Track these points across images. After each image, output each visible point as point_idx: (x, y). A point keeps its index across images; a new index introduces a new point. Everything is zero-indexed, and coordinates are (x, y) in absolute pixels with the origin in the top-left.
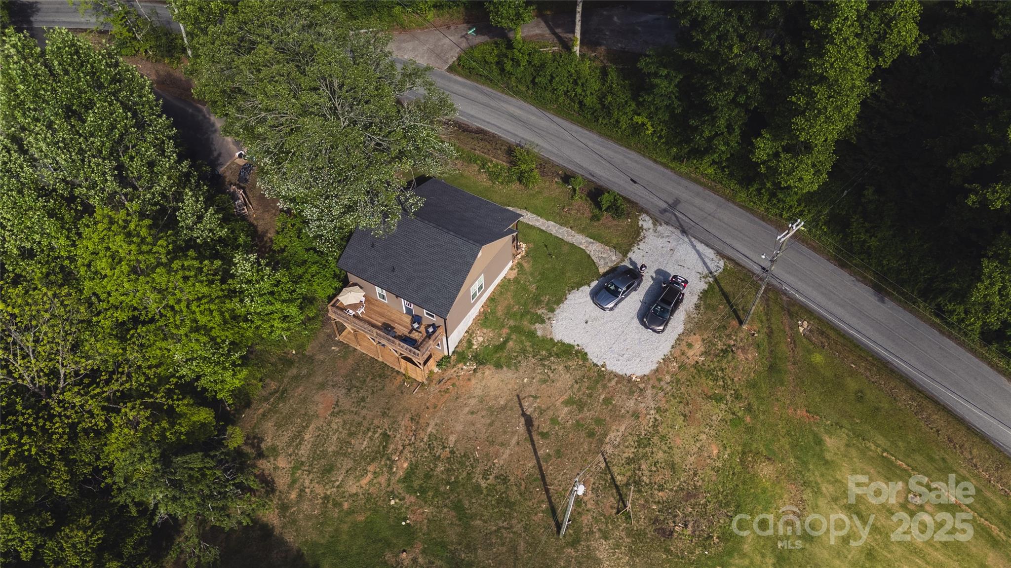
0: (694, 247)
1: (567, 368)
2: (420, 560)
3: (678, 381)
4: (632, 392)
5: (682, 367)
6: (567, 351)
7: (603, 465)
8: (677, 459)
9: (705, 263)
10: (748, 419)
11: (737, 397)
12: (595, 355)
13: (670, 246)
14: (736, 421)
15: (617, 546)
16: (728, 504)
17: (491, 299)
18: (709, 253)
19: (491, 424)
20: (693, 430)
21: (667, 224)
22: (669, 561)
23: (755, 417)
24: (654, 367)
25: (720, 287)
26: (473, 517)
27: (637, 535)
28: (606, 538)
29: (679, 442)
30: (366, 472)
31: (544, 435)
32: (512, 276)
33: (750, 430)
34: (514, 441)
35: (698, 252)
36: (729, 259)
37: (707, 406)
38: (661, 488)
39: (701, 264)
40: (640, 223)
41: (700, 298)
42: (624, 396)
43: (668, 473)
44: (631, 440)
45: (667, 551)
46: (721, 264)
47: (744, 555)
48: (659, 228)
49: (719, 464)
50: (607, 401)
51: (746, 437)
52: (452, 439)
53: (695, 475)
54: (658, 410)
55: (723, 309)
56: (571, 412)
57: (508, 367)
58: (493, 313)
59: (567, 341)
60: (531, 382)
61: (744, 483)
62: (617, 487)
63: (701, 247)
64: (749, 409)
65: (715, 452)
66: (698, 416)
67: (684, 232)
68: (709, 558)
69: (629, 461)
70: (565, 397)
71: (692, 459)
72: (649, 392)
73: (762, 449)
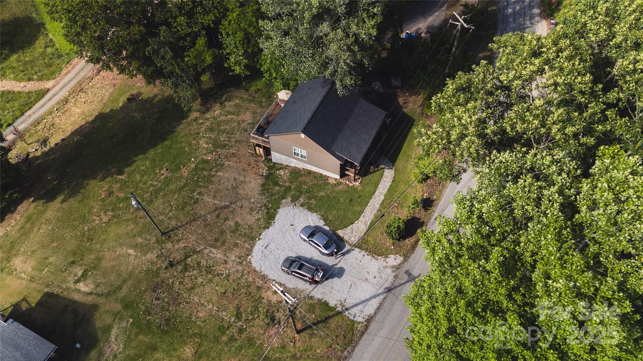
0: (374, 297)
1: (259, 219)
2: (162, 177)
3: (249, 286)
4: (240, 258)
5: (259, 288)
6: (270, 218)
7: (198, 250)
8: (197, 290)
9: (356, 305)
14: (222, 330)
15: (152, 263)
16: (168, 324)
17: (310, 172)
18: (370, 309)
19: (227, 189)
20: (215, 299)
21: (396, 277)
22: (140, 292)
23: (226, 344)
24: (258, 269)
25: (334, 316)
26: (180, 194)
27: (157, 273)
28: (157, 257)
29: (207, 290)
30: (208, 144)
31: (218, 216)
32: (330, 181)
33: (217, 340)
34: (216, 202)
35: (369, 299)
36: (367, 327)
37: (232, 308)
38: (181, 283)
39: (354, 302)
40: (392, 256)
41: (320, 300)
42: (237, 253)
43: (189, 286)
44: (211, 262)
45: (146, 291)
46: (360, 319)
47: (136, 336)
48: (389, 271)
49: (194, 319)
50: (236, 245)
51: (211, 337)
52: (220, 174)
53: (187, 303)
54: (228, 275)
55: (311, 318)
56: (231, 227)
57: (262, 190)
58: (301, 175)
59: (277, 217)
60: (251, 203)
61: (181, 336)
62: (185, 259)
63: (375, 303)
64: (232, 339)
65: (201, 315)
66: (225, 302)
67: (389, 290)
68: (138, 314)
69: (199, 263)
70: (240, 222)
71: (196, 299)
72: (240, 268)
73: (203, 349)
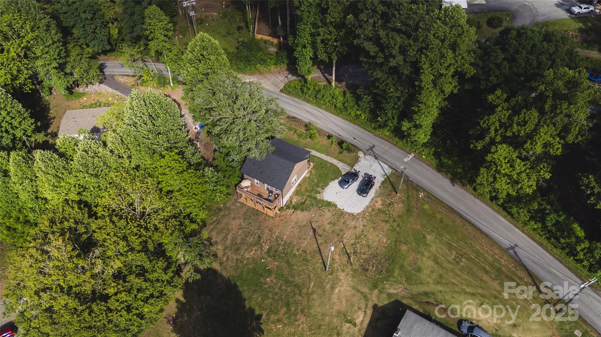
0: (380, 164)
1: (329, 210)
2: (274, 281)
3: (371, 215)
4: (354, 219)
5: (373, 210)
6: (329, 204)
7: (342, 246)
8: (370, 244)
9: (384, 171)
10: (398, 229)
11: (394, 221)
12: (339, 206)
13: (370, 164)
14: (394, 230)
15: (347, 274)
16: (389, 260)
17: (299, 185)
18: (385, 166)
19: (300, 232)
20: (377, 233)
21: (369, 155)
22: (366, 279)
23: (401, 228)
24: (363, 210)
25: (389, 180)
26: (294, 265)
27: (355, 271)
28: (343, 272)
29: (371, 237)
30: (252, 250)
31: (320, 236)
32: (308, 175)
33: (398, 233)
34: (309, 238)
35: (381, 166)
36: (394, 169)
37: (382, 224)
38: (364, 254)
39: (382, 171)
40: (359, 155)
41: (381, 184)
42: (351, 221)
43: (367, 248)
44: (353, 237)
45: (366, 276)
46: (390, 171)
47: (394, 277)
48: (366, 157)
49: (386, 245)
50: (344, 223)
51: (397, 235)
52: (285, 237)
53: (377, 249)
54: (364, 226)
55: (390, 187)
56: (330, 227)
57: (306, 210)
58: (300, 190)
59: (329, 200)
60: (315, 216)
61: (395, 252)
62: (348, 254)
63: (382, 164)
64: (398, 225)
65: (385, 241)
66: (379, 228)
67: (376, 158)
68: (381, 278)
69: (352, 244)
70: (328, 221)
71: (376, 243)
72: (360, 220)
73: (403, 240)
